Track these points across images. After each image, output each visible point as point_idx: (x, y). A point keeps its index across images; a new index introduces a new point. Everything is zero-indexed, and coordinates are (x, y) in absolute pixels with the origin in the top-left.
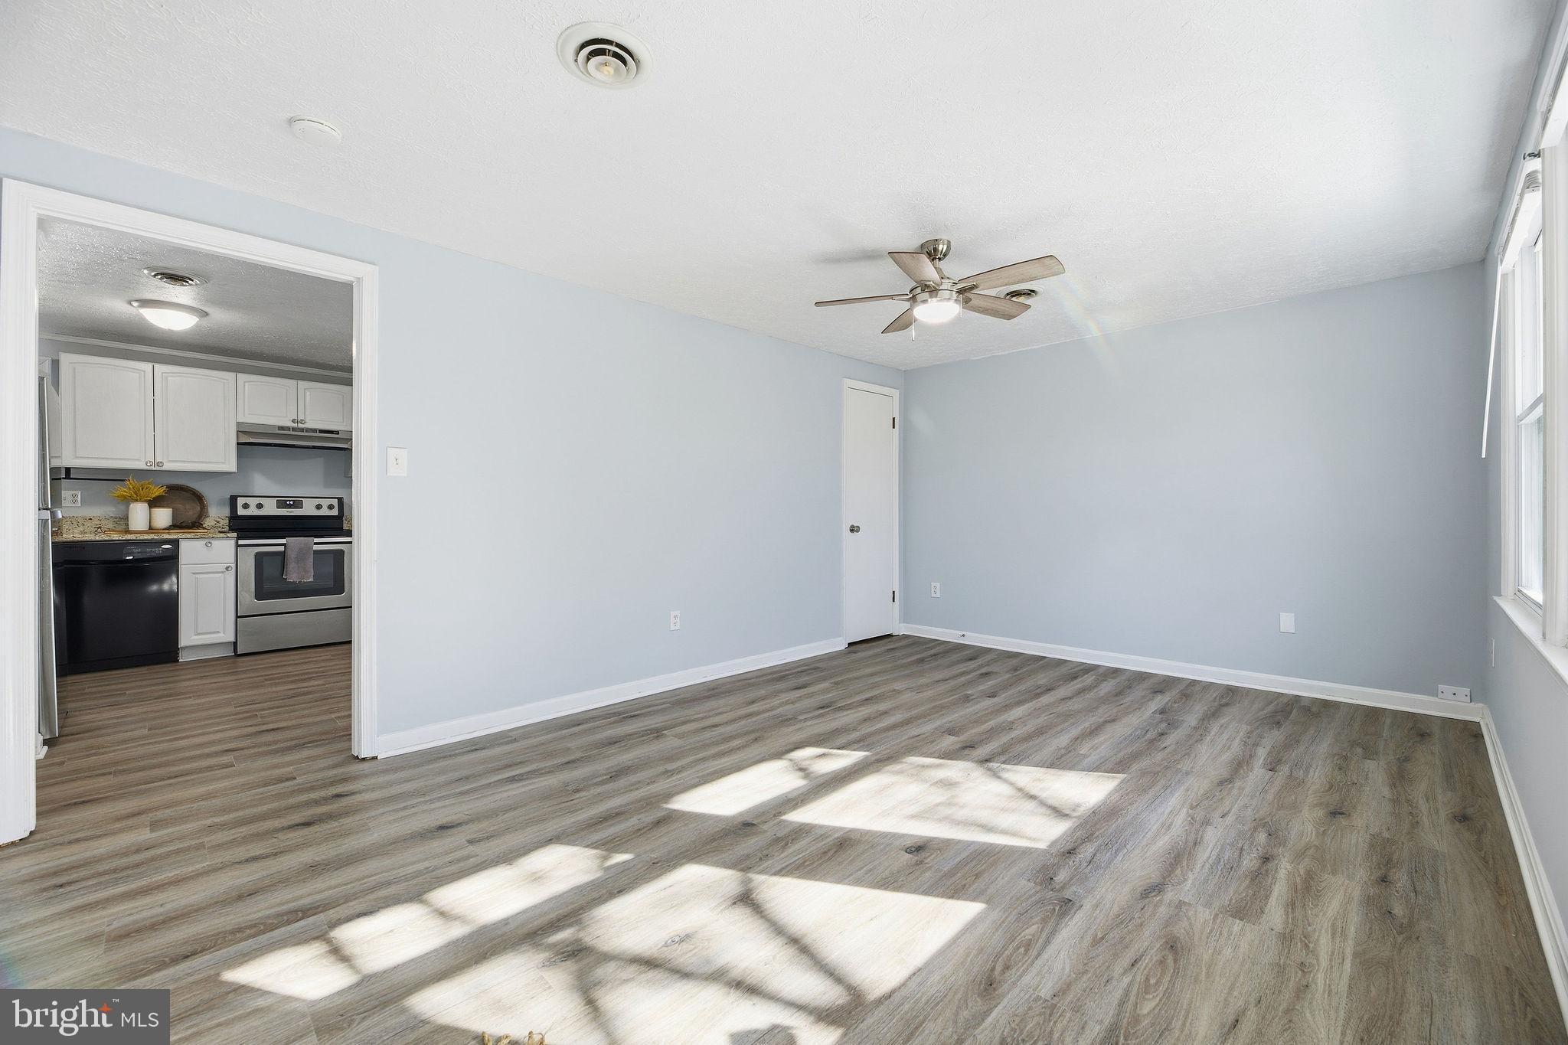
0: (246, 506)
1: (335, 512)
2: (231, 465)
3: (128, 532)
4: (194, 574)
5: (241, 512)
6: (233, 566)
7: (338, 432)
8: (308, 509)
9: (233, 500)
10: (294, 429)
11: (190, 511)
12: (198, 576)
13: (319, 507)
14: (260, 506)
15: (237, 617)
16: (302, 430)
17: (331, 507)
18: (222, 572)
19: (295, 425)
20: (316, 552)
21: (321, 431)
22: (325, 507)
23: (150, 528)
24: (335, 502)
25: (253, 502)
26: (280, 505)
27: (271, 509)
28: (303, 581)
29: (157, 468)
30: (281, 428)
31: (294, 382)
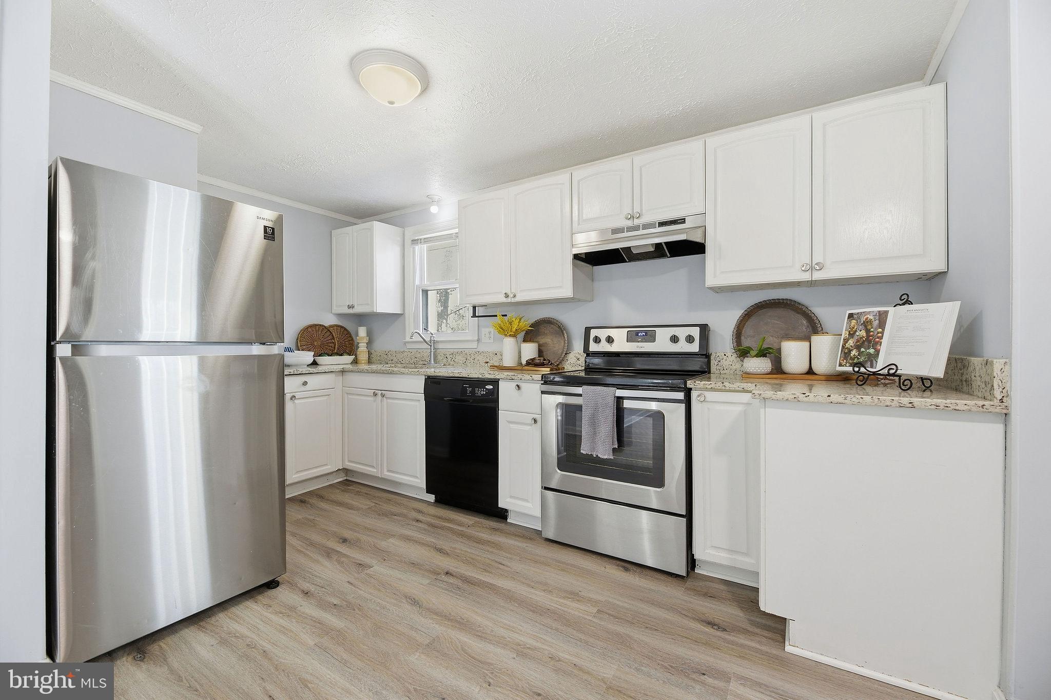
0: (597, 340)
1: (695, 348)
2: (568, 289)
3: (502, 367)
5: (593, 347)
6: (539, 417)
7: (683, 221)
8: (662, 343)
9: (588, 330)
10: (630, 229)
12: (512, 426)
14: (610, 340)
15: (544, 487)
16: (636, 228)
17: (691, 339)
18: (530, 425)
19: (629, 223)
21: (662, 224)
22: (682, 339)
23: (520, 364)
24: (696, 332)
25: (603, 334)
26: (631, 338)
27: (621, 344)
28: (600, 456)
29: (513, 300)
30: (615, 231)
31: (631, 159)
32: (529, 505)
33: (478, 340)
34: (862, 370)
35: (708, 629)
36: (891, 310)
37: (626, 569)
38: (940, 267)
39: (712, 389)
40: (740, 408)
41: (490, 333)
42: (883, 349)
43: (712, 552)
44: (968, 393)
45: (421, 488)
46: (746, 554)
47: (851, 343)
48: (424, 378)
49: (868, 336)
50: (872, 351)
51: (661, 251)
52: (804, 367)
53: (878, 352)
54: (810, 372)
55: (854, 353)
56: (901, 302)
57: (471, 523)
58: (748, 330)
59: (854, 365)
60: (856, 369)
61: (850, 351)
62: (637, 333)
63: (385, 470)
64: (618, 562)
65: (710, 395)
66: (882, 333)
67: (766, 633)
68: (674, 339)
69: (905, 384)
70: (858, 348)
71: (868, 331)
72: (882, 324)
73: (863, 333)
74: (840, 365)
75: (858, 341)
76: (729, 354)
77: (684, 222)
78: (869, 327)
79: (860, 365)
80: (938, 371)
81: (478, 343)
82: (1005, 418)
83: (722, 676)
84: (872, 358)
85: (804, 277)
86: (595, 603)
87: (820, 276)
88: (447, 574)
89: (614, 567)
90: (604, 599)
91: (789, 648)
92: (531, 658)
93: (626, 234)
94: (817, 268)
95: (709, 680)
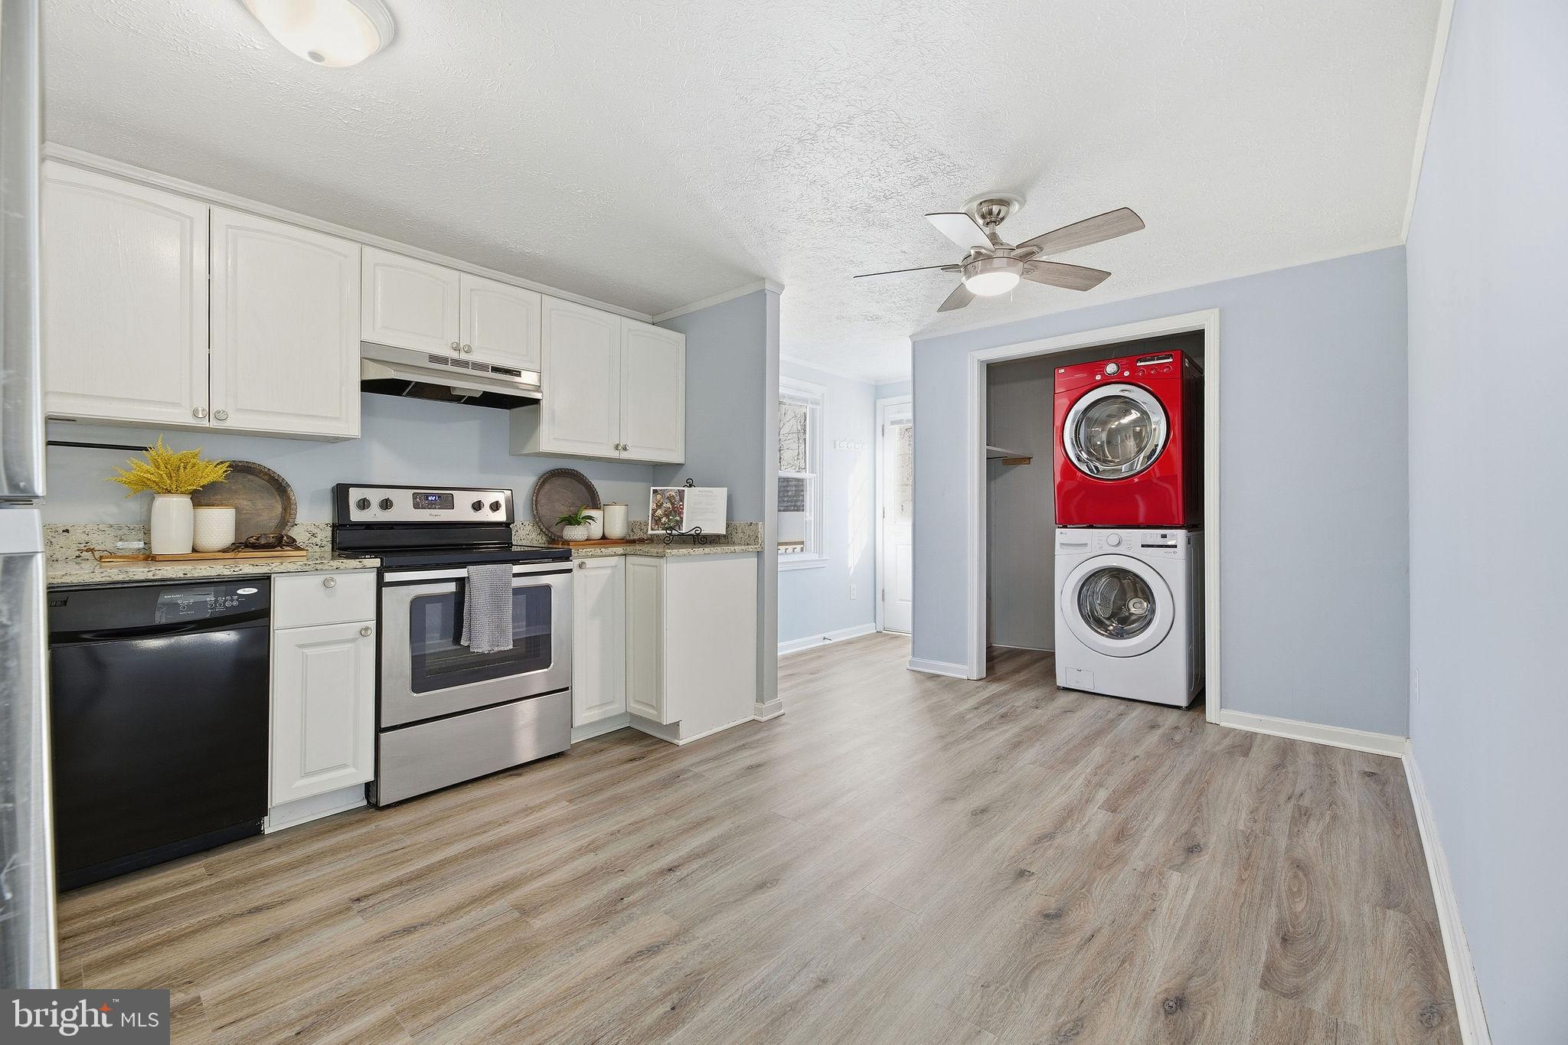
0: (364, 504)
1: (500, 516)
2: (350, 424)
3: (149, 557)
4: (301, 646)
5: (356, 516)
6: (373, 625)
7: (516, 373)
8: (461, 511)
9: (342, 490)
10: (456, 363)
11: (267, 512)
12: (307, 651)
13: (477, 506)
14: (386, 504)
15: (379, 730)
16: (463, 364)
17: (495, 506)
18: (353, 640)
19: (455, 355)
21: (495, 369)
22: (486, 509)
23: (194, 550)
24: (502, 498)
25: (375, 496)
26: (421, 502)
27: (404, 511)
28: (496, 649)
29: (214, 424)
30: (434, 359)
31: (457, 273)
32: (353, 770)
34: (674, 532)
36: (686, 489)
37: (520, 775)
38: (681, 460)
39: (592, 556)
40: (608, 572)
42: (685, 516)
43: (587, 714)
44: (729, 543)
46: (612, 701)
47: (659, 512)
49: (673, 508)
50: (678, 518)
51: (489, 400)
52: (599, 534)
53: (682, 518)
54: (604, 537)
55: (663, 519)
56: (687, 484)
58: (543, 500)
59: (666, 529)
60: (669, 532)
61: (660, 519)
62: (427, 496)
64: (507, 774)
65: (589, 562)
66: (683, 505)
67: (658, 746)
69: (699, 539)
70: (667, 516)
71: (672, 504)
72: (682, 499)
73: (668, 505)
74: (652, 529)
75: (665, 511)
76: (527, 523)
77: (518, 375)
78: (672, 501)
79: (671, 528)
80: (721, 530)
82: (759, 554)
83: (685, 771)
84: (679, 523)
85: (615, 454)
86: (556, 800)
87: (624, 455)
88: (358, 900)
89: (504, 780)
90: (554, 795)
91: (681, 743)
92: (605, 845)
93: (470, 371)
94: (625, 449)
95: (685, 776)
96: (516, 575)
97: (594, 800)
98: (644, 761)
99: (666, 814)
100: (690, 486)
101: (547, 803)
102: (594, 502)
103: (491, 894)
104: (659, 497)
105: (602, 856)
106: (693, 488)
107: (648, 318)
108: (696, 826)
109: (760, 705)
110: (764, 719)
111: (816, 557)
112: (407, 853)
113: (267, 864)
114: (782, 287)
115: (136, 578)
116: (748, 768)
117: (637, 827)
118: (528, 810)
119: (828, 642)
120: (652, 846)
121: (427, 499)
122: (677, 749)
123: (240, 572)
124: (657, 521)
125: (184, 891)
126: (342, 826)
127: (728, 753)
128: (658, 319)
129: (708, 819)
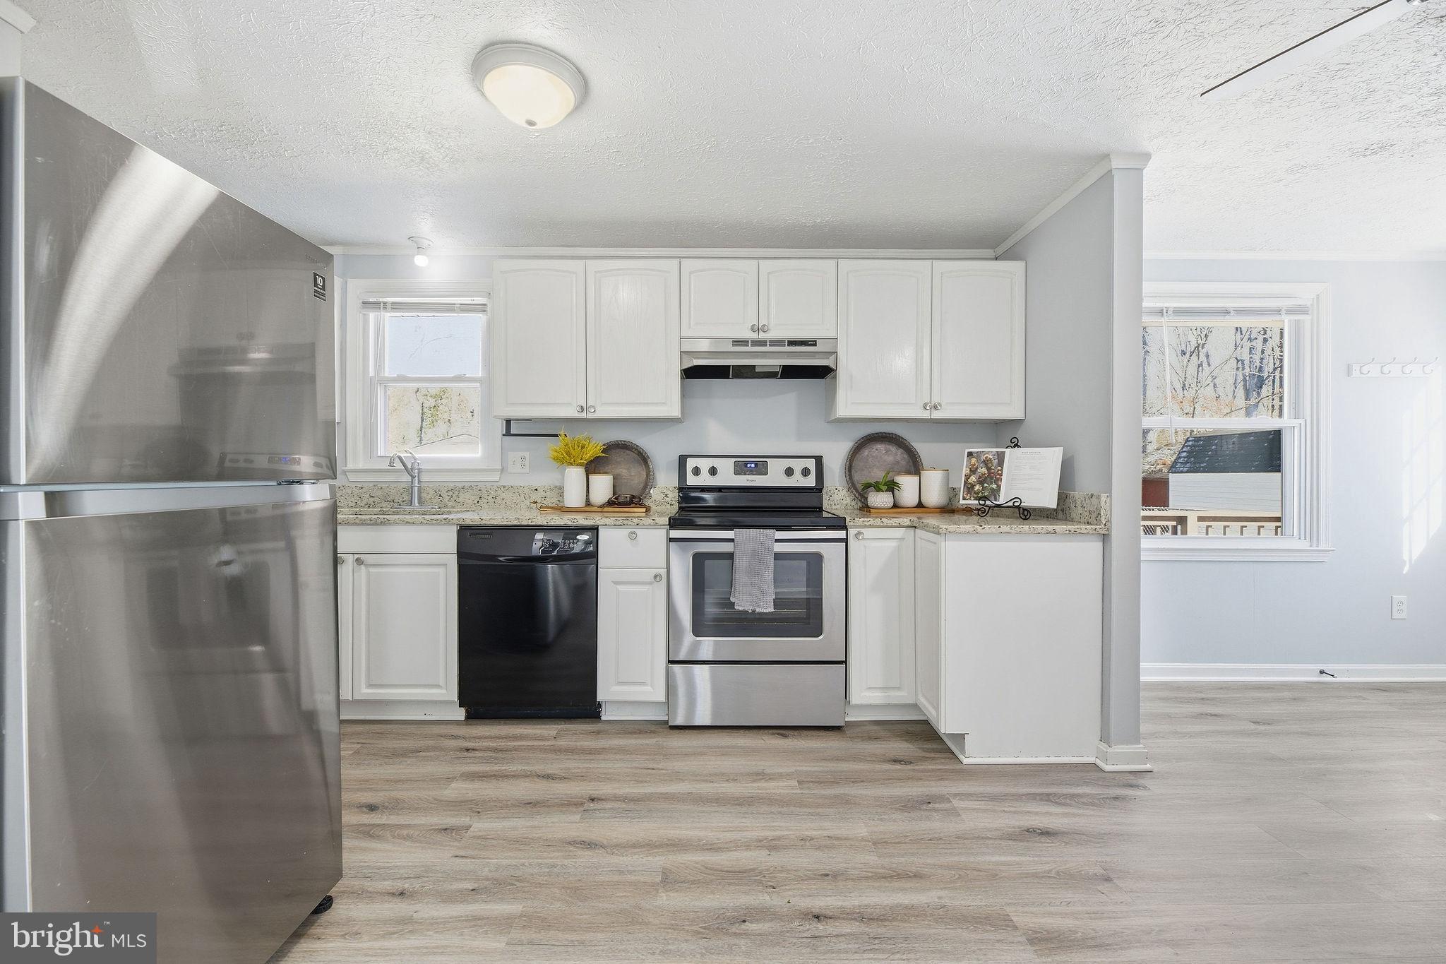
0: (697, 471)
1: (810, 481)
2: (671, 407)
4: (617, 583)
5: (692, 481)
6: (663, 572)
7: (813, 343)
8: (775, 477)
9: (683, 460)
10: (756, 343)
11: (632, 475)
12: (620, 587)
14: (713, 471)
15: (669, 661)
16: (762, 343)
17: (805, 473)
18: (651, 583)
19: (754, 336)
20: (778, 556)
21: (791, 343)
22: (798, 471)
23: (588, 503)
24: (811, 464)
25: (705, 465)
26: (741, 469)
27: (728, 477)
28: (758, 610)
29: (590, 416)
30: (737, 342)
31: (754, 262)
32: (649, 689)
33: (502, 470)
34: (988, 503)
35: (898, 767)
36: (1008, 451)
37: (785, 736)
38: (1020, 415)
39: (871, 526)
40: (894, 544)
41: (523, 459)
42: (1003, 484)
43: (868, 694)
44: (1066, 520)
45: (450, 702)
46: (899, 689)
47: (973, 479)
48: (454, 530)
49: (989, 473)
50: (994, 486)
51: (790, 372)
52: (915, 502)
53: (999, 487)
54: (920, 505)
55: (977, 487)
56: (1012, 445)
57: (553, 733)
58: (857, 466)
59: (980, 499)
60: (982, 502)
61: (973, 486)
62: (746, 464)
63: (363, 685)
65: (868, 533)
66: (1002, 470)
67: (938, 755)
68: (789, 472)
69: (1025, 514)
70: (981, 483)
71: (989, 469)
72: (1001, 463)
73: (984, 470)
74: (964, 499)
75: (980, 477)
76: (839, 487)
77: (815, 345)
78: (989, 465)
79: (985, 498)
80: (1052, 503)
81: (501, 473)
82: (1105, 538)
83: (942, 799)
84: (996, 493)
85: (925, 415)
86: (789, 776)
87: (937, 415)
88: (593, 800)
89: (771, 737)
90: (793, 769)
91: (966, 761)
92: (786, 847)
93: (750, 348)
94: (936, 408)
95: (937, 806)
96: (777, 541)
97: (823, 792)
98: (909, 767)
99: (875, 844)
100: (1017, 445)
101: (781, 776)
102: (915, 466)
103: (661, 846)
104: (974, 460)
105: (775, 860)
106: (1016, 449)
107: (990, 253)
108: (897, 876)
109: (1103, 746)
110: (1108, 768)
111: (1304, 545)
112: (649, 775)
113: (582, 743)
114: (1147, 157)
115: (524, 523)
116: (1028, 831)
117: (830, 844)
118: (761, 776)
119: (1329, 679)
120: (827, 875)
121: (746, 467)
122: (958, 767)
123: (577, 523)
124: (969, 488)
125: (536, 743)
126: (640, 732)
127: (1018, 797)
128: (1000, 250)
129: (917, 876)
